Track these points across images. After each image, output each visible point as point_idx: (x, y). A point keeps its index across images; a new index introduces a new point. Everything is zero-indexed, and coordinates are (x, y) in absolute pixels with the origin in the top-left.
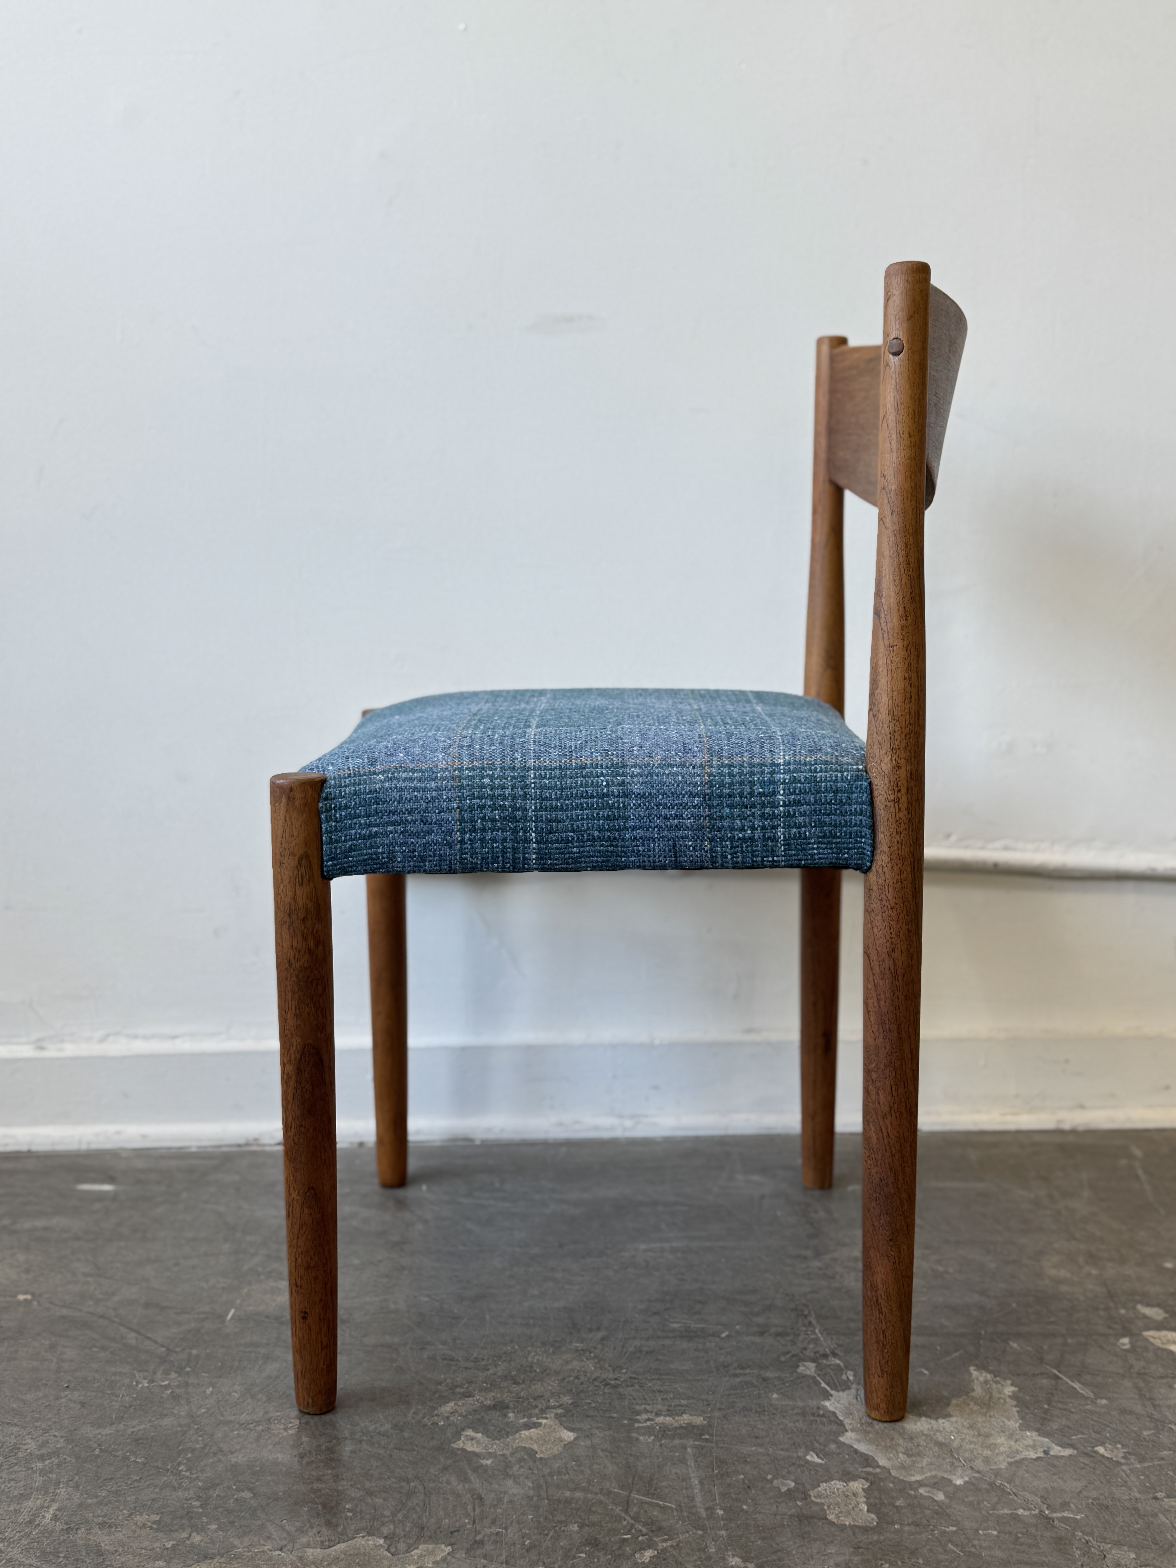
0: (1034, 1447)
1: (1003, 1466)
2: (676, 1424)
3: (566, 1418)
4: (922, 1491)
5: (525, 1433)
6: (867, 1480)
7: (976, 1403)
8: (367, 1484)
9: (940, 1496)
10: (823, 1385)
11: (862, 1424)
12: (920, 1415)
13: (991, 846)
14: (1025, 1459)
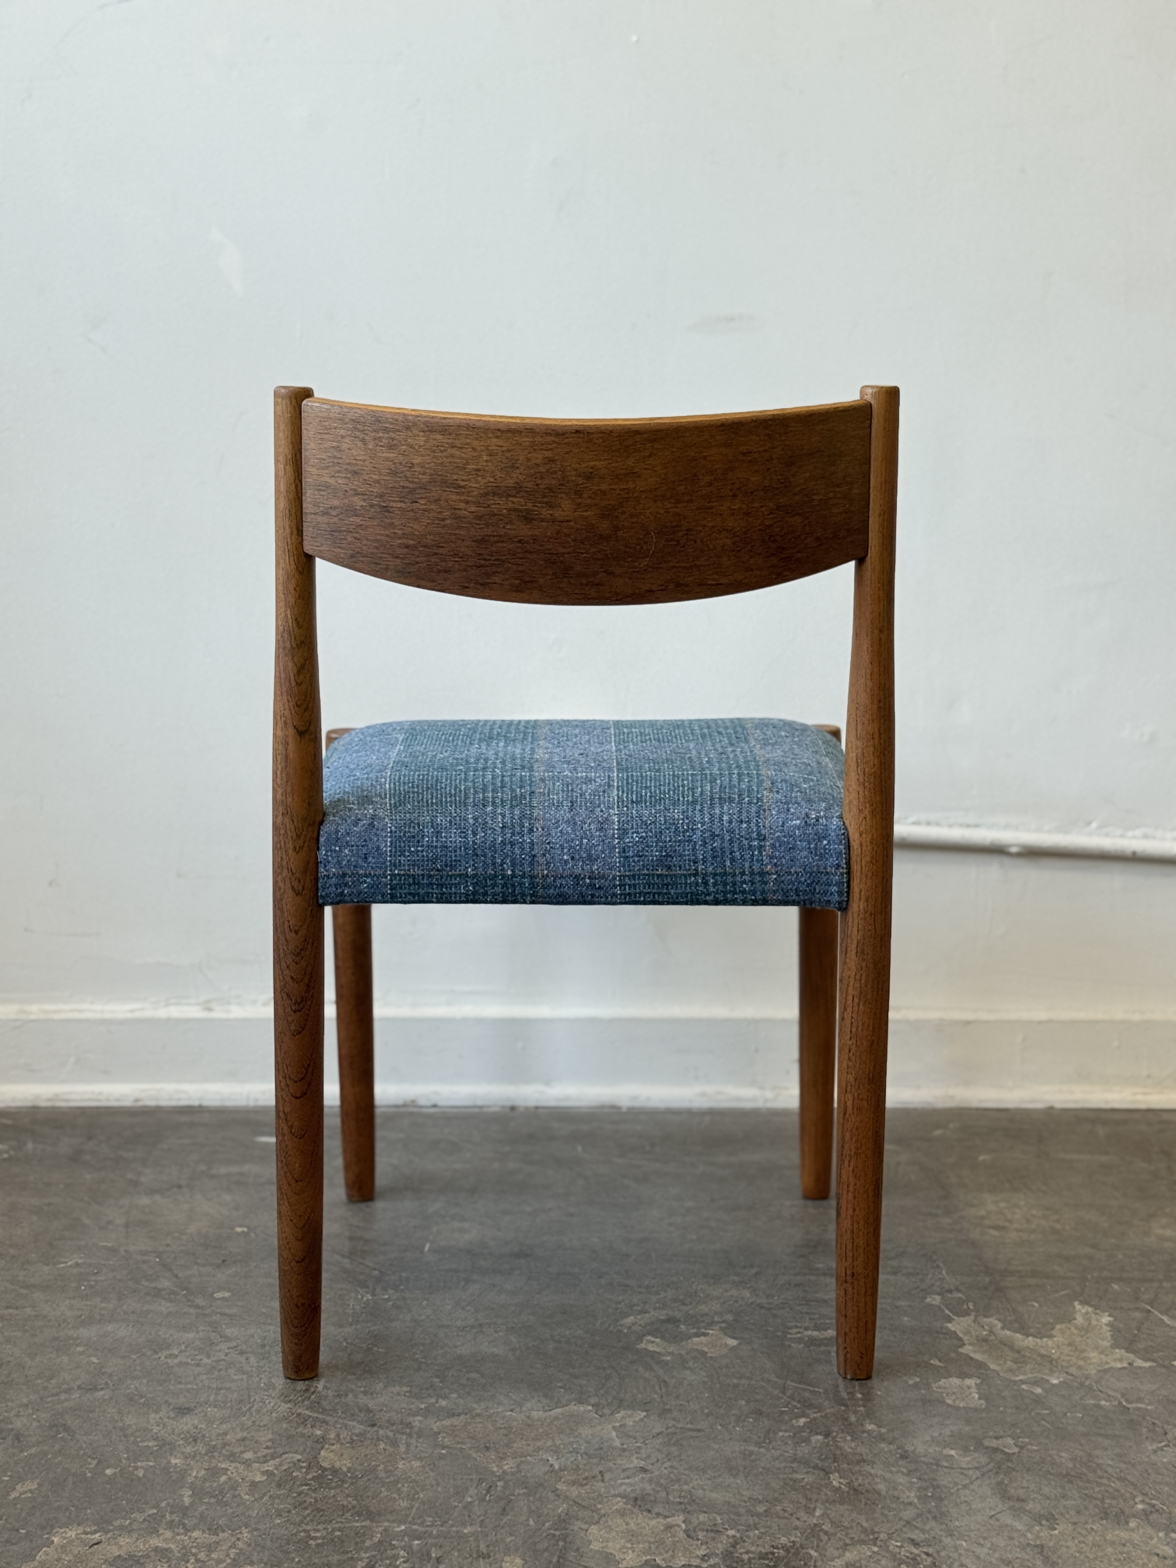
0: (1121, 1360)
1: (1093, 1372)
2: (821, 1337)
3: (730, 1329)
4: (1024, 1387)
5: (696, 1340)
6: (979, 1378)
7: (1076, 1328)
8: (572, 1370)
9: (1039, 1391)
10: (947, 1312)
11: (978, 1340)
12: (1028, 1335)
13: (1130, 834)
14: (1112, 1368)
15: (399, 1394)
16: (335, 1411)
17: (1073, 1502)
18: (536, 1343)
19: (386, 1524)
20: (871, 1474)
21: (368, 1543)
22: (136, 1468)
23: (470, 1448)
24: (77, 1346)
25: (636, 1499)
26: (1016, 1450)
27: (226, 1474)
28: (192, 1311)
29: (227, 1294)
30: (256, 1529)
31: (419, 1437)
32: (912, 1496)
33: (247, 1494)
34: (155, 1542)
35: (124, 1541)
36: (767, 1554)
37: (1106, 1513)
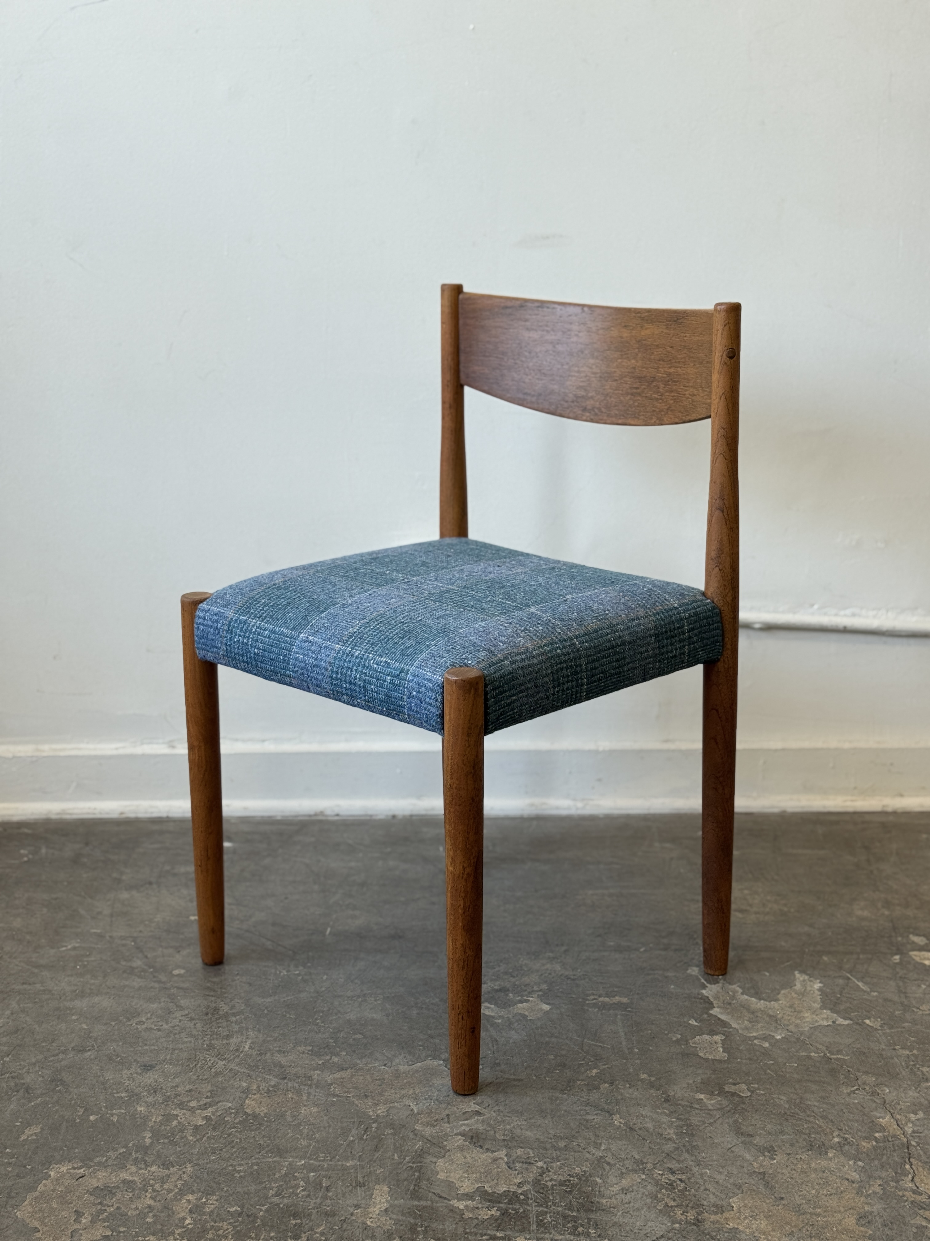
0: (827, 1019)
1: (807, 1029)
2: (611, 1002)
3: (545, 997)
4: (755, 1041)
5: (520, 1005)
6: (724, 1035)
7: (796, 993)
8: (429, 1032)
9: (766, 1045)
10: (703, 981)
11: (724, 1004)
12: (760, 999)
13: (842, 613)
14: (820, 1025)
15: (303, 1053)
16: (257, 1067)
17: (788, 1137)
18: (404, 1009)
19: (291, 1159)
20: (642, 1115)
21: (277, 1175)
22: (112, 1115)
23: (354, 1097)
24: (73, 1015)
25: (472, 1137)
26: (749, 1094)
27: (177, 1120)
28: (157, 985)
29: (182, 971)
30: (197, 1164)
31: (317, 1087)
32: (671, 1133)
33: (191, 1135)
34: (124, 1175)
35: (101, 1174)
36: (565, 1181)
37: (811, 1145)
